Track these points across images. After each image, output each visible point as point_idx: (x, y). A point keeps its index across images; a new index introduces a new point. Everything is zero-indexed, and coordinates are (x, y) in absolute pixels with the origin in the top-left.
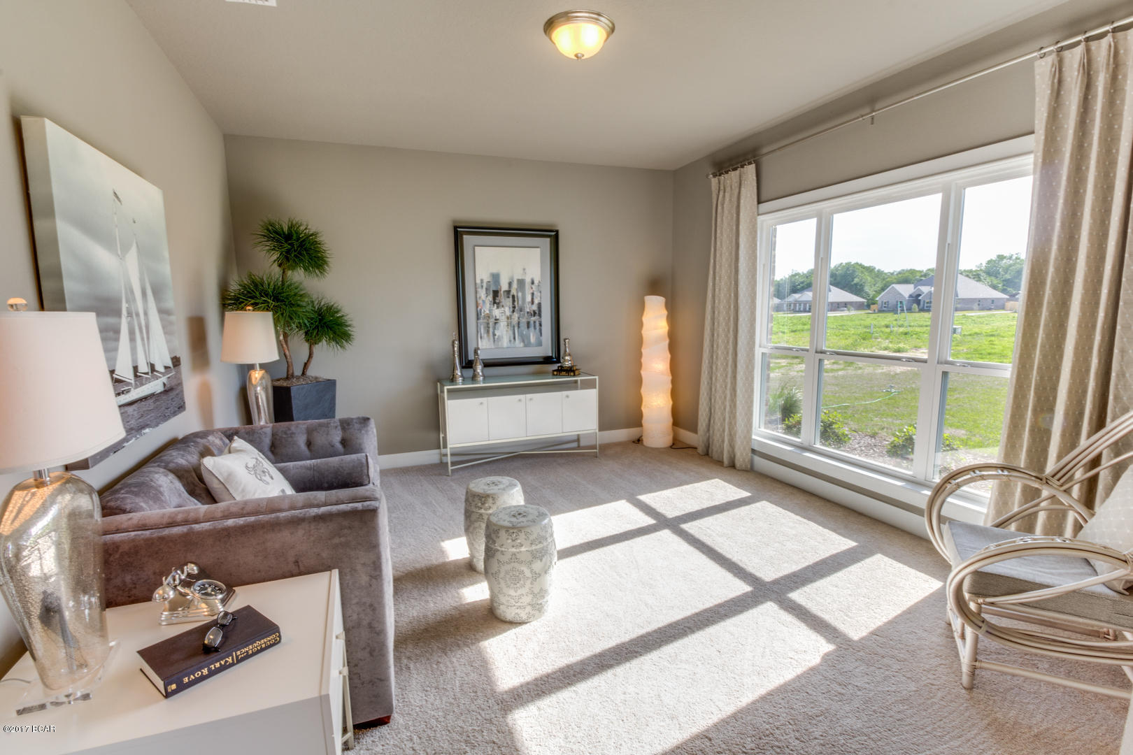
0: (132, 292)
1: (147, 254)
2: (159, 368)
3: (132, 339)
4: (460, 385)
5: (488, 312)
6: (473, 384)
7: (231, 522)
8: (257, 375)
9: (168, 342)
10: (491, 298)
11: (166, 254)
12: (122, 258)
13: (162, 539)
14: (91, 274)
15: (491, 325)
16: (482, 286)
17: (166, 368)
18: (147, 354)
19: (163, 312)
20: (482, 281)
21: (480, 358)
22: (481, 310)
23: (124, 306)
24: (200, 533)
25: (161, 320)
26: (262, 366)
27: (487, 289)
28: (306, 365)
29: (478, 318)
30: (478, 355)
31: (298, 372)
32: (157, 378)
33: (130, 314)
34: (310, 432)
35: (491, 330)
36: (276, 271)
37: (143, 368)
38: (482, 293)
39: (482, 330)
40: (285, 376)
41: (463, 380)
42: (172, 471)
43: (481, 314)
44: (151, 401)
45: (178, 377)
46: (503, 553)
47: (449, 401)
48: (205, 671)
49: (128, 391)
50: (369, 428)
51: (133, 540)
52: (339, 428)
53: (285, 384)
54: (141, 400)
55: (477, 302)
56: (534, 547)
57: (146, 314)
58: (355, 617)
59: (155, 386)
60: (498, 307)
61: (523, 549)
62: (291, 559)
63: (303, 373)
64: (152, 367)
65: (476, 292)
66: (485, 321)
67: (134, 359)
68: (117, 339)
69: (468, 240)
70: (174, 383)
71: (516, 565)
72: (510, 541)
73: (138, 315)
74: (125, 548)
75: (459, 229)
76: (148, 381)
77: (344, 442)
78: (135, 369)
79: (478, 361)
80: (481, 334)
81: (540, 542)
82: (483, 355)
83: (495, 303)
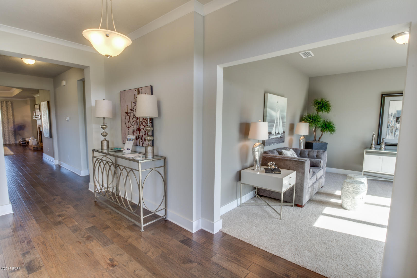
0: (277, 118)
1: (282, 111)
2: (280, 133)
3: (276, 127)
4: (373, 150)
5: (393, 125)
6: (379, 150)
7: (281, 158)
8: (302, 138)
9: (283, 128)
10: (395, 120)
11: (286, 111)
12: (277, 113)
13: (271, 158)
14: (271, 116)
15: (394, 130)
16: (392, 116)
17: (281, 133)
18: (278, 130)
19: (283, 122)
20: (392, 113)
21: (385, 142)
22: (390, 124)
23: (276, 121)
24: (276, 158)
25: (282, 124)
26: (304, 136)
27: (394, 116)
28: (320, 138)
29: (388, 127)
30: (383, 141)
31: (317, 139)
32: (279, 135)
33: (276, 123)
34: (309, 152)
35: (394, 132)
36: (316, 112)
37: (277, 133)
38: (391, 118)
39: (389, 132)
40: (313, 140)
41: (375, 149)
42: (277, 151)
43: (389, 126)
44: (277, 139)
45: (284, 135)
46: (345, 189)
47: (366, 155)
48: (270, 172)
49: (273, 136)
50: (324, 154)
51: (268, 157)
52: (316, 152)
53: (312, 142)
54: (275, 138)
55: (388, 121)
56: (354, 190)
57: (279, 123)
58: (298, 182)
59: (279, 136)
60: (398, 123)
61: (350, 189)
62: (289, 167)
63: (319, 140)
64: (279, 133)
65: (388, 118)
66: (391, 128)
67: (276, 131)
68: (273, 127)
69: (387, 99)
70: (283, 136)
71: (347, 193)
72: (347, 186)
73: (278, 123)
74: (266, 158)
75: (383, 95)
76: (277, 135)
77: (317, 156)
78: (275, 132)
79: (383, 143)
80: (388, 133)
81: (357, 189)
82: (386, 141)
83: (397, 121)
